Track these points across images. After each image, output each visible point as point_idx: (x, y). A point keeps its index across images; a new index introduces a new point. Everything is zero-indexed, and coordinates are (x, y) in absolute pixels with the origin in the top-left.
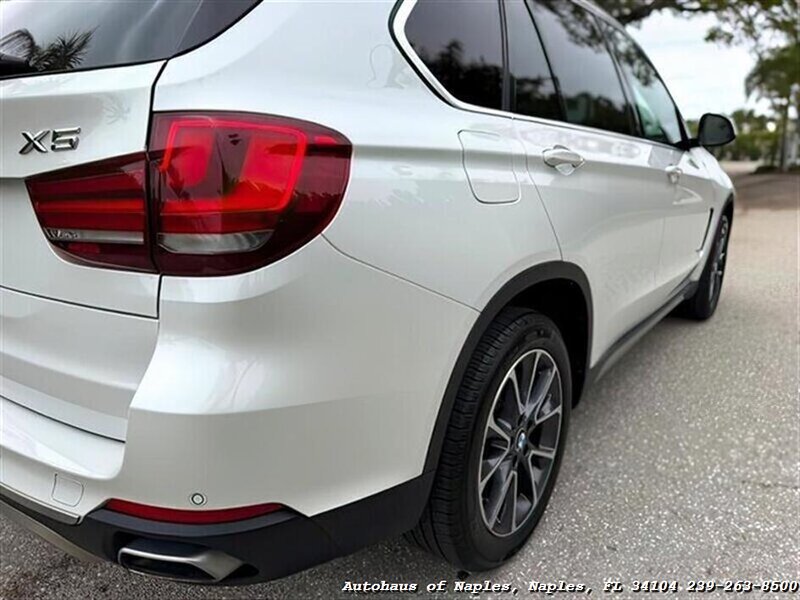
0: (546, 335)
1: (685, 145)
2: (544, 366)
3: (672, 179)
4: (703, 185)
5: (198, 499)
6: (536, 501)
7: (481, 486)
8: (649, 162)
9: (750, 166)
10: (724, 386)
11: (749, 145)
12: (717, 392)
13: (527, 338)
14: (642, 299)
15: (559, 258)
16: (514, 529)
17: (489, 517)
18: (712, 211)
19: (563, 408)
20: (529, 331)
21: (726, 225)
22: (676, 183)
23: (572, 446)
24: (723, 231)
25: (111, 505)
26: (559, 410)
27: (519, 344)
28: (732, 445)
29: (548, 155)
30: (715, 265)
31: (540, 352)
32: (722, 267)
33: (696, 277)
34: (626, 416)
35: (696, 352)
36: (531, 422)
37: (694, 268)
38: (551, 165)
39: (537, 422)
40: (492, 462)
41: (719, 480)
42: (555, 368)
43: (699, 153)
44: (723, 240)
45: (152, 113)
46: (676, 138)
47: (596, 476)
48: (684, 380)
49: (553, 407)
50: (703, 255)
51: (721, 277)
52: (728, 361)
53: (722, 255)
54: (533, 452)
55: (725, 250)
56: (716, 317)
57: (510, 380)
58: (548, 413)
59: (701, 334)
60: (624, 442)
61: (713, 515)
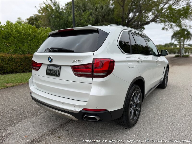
0: (138, 88)
1: (159, 55)
2: (138, 94)
3: (157, 62)
4: (163, 62)
5: (97, 108)
6: (137, 117)
7: (130, 111)
8: (152, 59)
9: (173, 55)
10: (168, 100)
11: (173, 50)
12: (167, 101)
13: (136, 88)
14: (152, 83)
15: (140, 76)
16: (134, 121)
17: (131, 117)
18: (165, 67)
19: (141, 101)
20: (136, 87)
21: (168, 70)
22: (157, 63)
23: (142, 108)
24: (167, 71)
25: (84, 109)
26: (140, 102)
27: (135, 89)
28: (170, 110)
29: (138, 60)
30: (166, 78)
31: (137, 91)
32: (167, 78)
33: (162, 80)
34: (151, 105)
35: (163, 94)
36: (136, 103)
37: (162, 78)
38: (138, 62)
39: (137, 103)
40: (131, 108)
41: (168, 115)
42: (139, 94)
43: (161, 57)
44: (167, 73)
45: (93, 58)
46: (157, 54)
47: (146, 115)
48: (161, 99)
49: (139, 101)
50: (163, 76)
51: (167, 80)
52: (169, 96)
53: (167, 76)
54: (136, 108)
55: (168, 74)
56: (167, 88)
57: (133, 95)
58: (139, 102)
59: (164, 91)
60: (151, 109)
61: (167, 120)
